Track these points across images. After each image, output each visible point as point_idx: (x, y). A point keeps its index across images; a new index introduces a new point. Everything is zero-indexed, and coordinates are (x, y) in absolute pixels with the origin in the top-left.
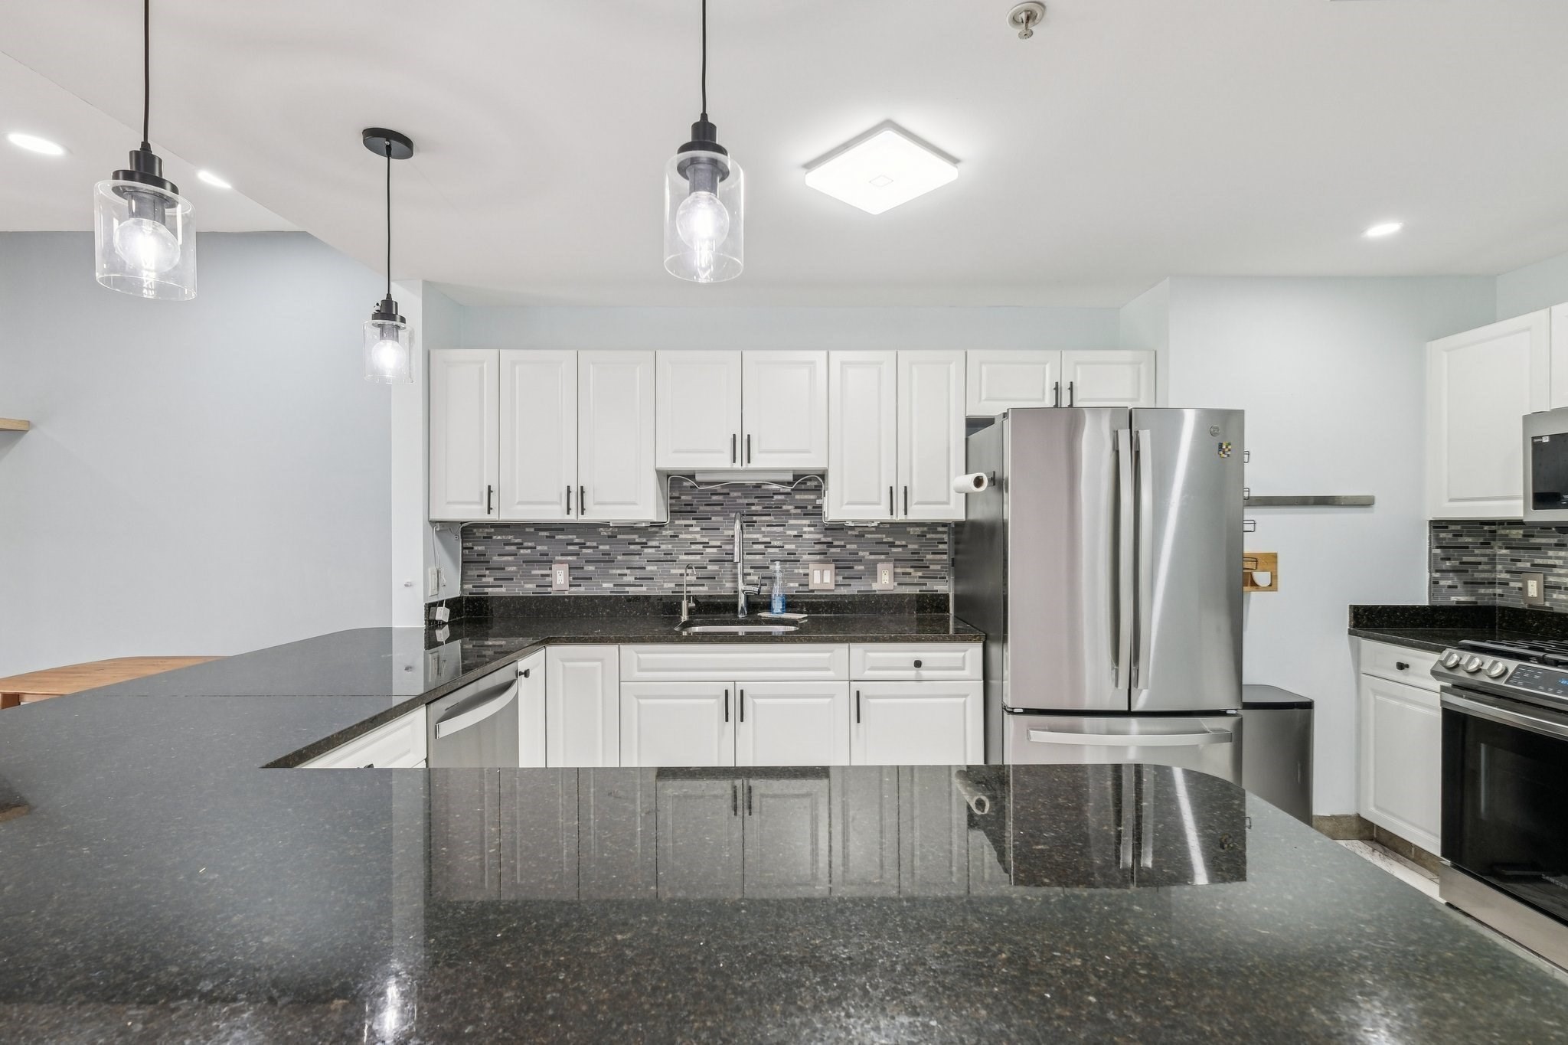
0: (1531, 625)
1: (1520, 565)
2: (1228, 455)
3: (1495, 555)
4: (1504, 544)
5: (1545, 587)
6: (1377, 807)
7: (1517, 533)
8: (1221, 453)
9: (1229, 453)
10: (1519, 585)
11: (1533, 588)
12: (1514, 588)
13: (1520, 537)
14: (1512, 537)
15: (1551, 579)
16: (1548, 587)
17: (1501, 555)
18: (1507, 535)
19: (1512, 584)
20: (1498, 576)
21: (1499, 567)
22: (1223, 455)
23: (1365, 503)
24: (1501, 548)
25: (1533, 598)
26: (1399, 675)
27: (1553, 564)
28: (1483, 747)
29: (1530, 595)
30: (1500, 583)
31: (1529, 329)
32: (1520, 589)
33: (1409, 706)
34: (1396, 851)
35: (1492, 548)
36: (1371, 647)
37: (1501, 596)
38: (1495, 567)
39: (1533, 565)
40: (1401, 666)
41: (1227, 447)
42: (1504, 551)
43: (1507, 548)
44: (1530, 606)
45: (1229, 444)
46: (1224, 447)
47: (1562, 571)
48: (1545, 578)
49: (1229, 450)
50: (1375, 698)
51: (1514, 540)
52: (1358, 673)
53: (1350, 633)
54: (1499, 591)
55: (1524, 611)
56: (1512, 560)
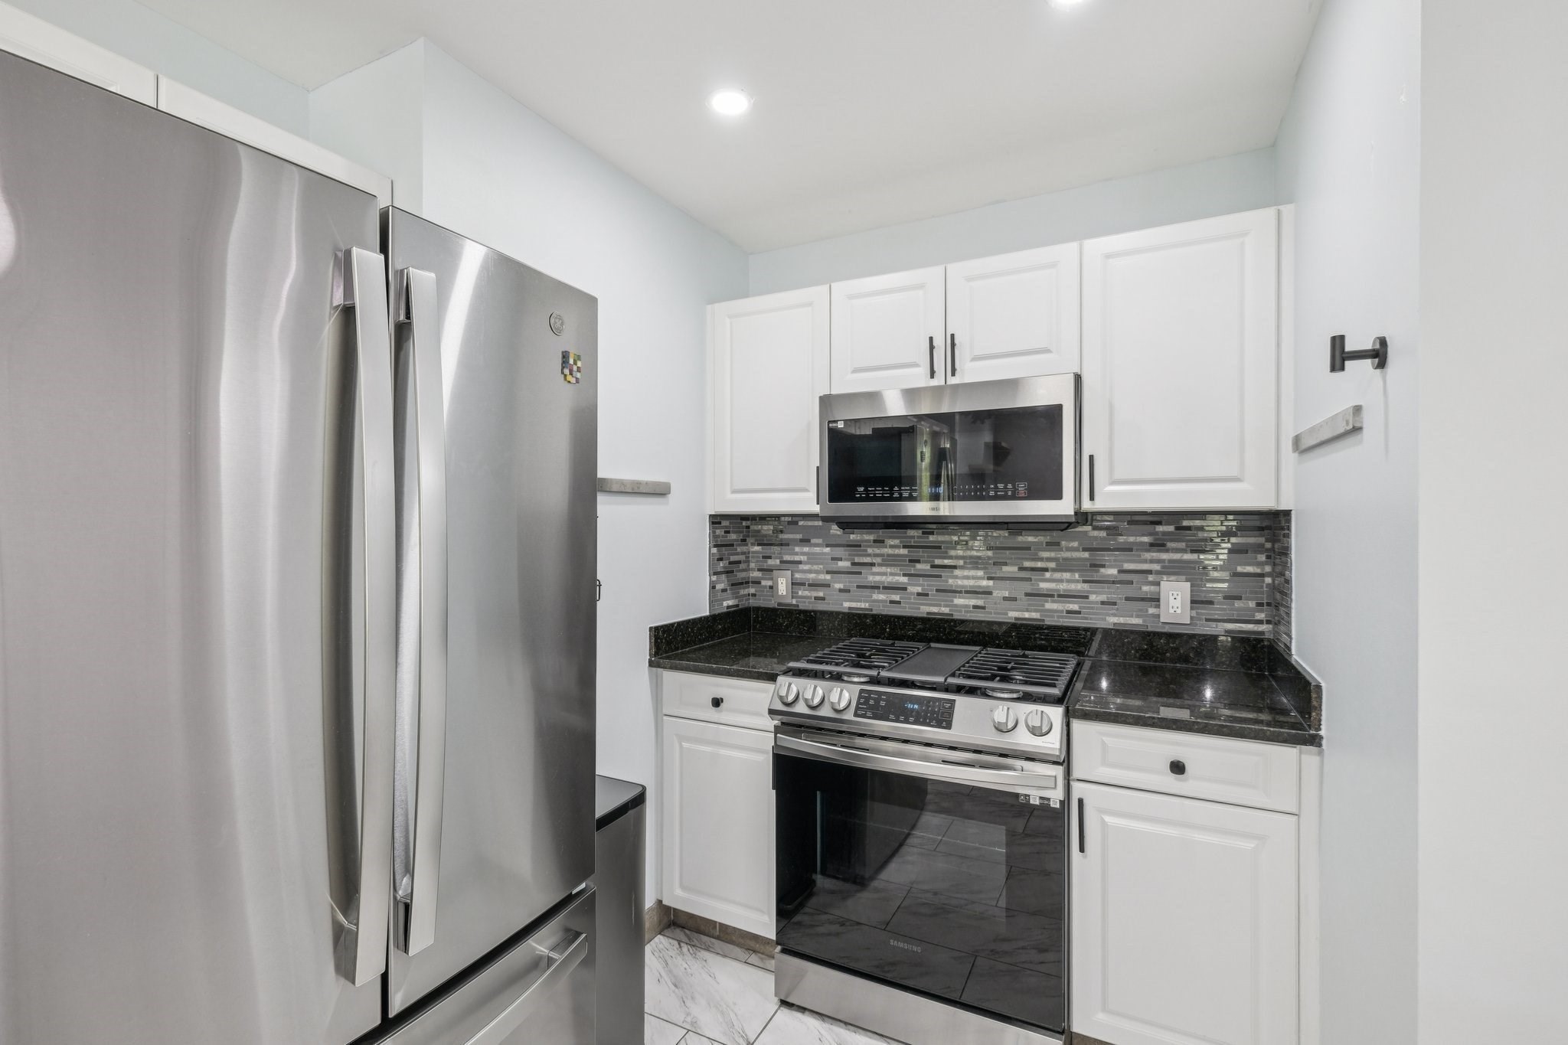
0: (781, 624)
1: (770, 562)
2: (577, 380)
3: (749, 553)
4: (756, 540)
5: (792, 584)
6: (683, 887)
7: (767, 529)
8: (567, 371)
9: (579, 375)
10: (770, 583)
11: (783, 586)
12: (765, 587)
13: (771, 532)
14: (765, 533)
15: (797, 576)
16: (795, 584)
17: (753, 552)
18: (759, 531)
19: (764, 583)
20: (751, 575)
21: (752, 565)
22: (569, 378)
23: (660, 491)
24: (753, 544)
25: (782, 596)
26: (712, 714)
27: (798, 559)
28: (818, 792)
29: (780, 593)
30: (753, 582)
31: (810, 304)
32: (771, 587)
33: (723, 752)
34: (699, 931)
35: (747, 545)
36: (675, 680)
37: (754, 595)
38: (749, 565)
39: (781, 562)
40: (717, 702)
41: (575, 363)
42: (757, 548)
43: (759, 545)
44: (779, 604)
45: (579, 359)
46: (571, 361)
47: (806, 567)
48: (792, 575)
49: (579, 370)
50: (681, 746)
51: (765, 536)
52: (659, 714)
53: (651, 664)
54: (752, 591)
55: (774, 610)
56: (764, 557)
